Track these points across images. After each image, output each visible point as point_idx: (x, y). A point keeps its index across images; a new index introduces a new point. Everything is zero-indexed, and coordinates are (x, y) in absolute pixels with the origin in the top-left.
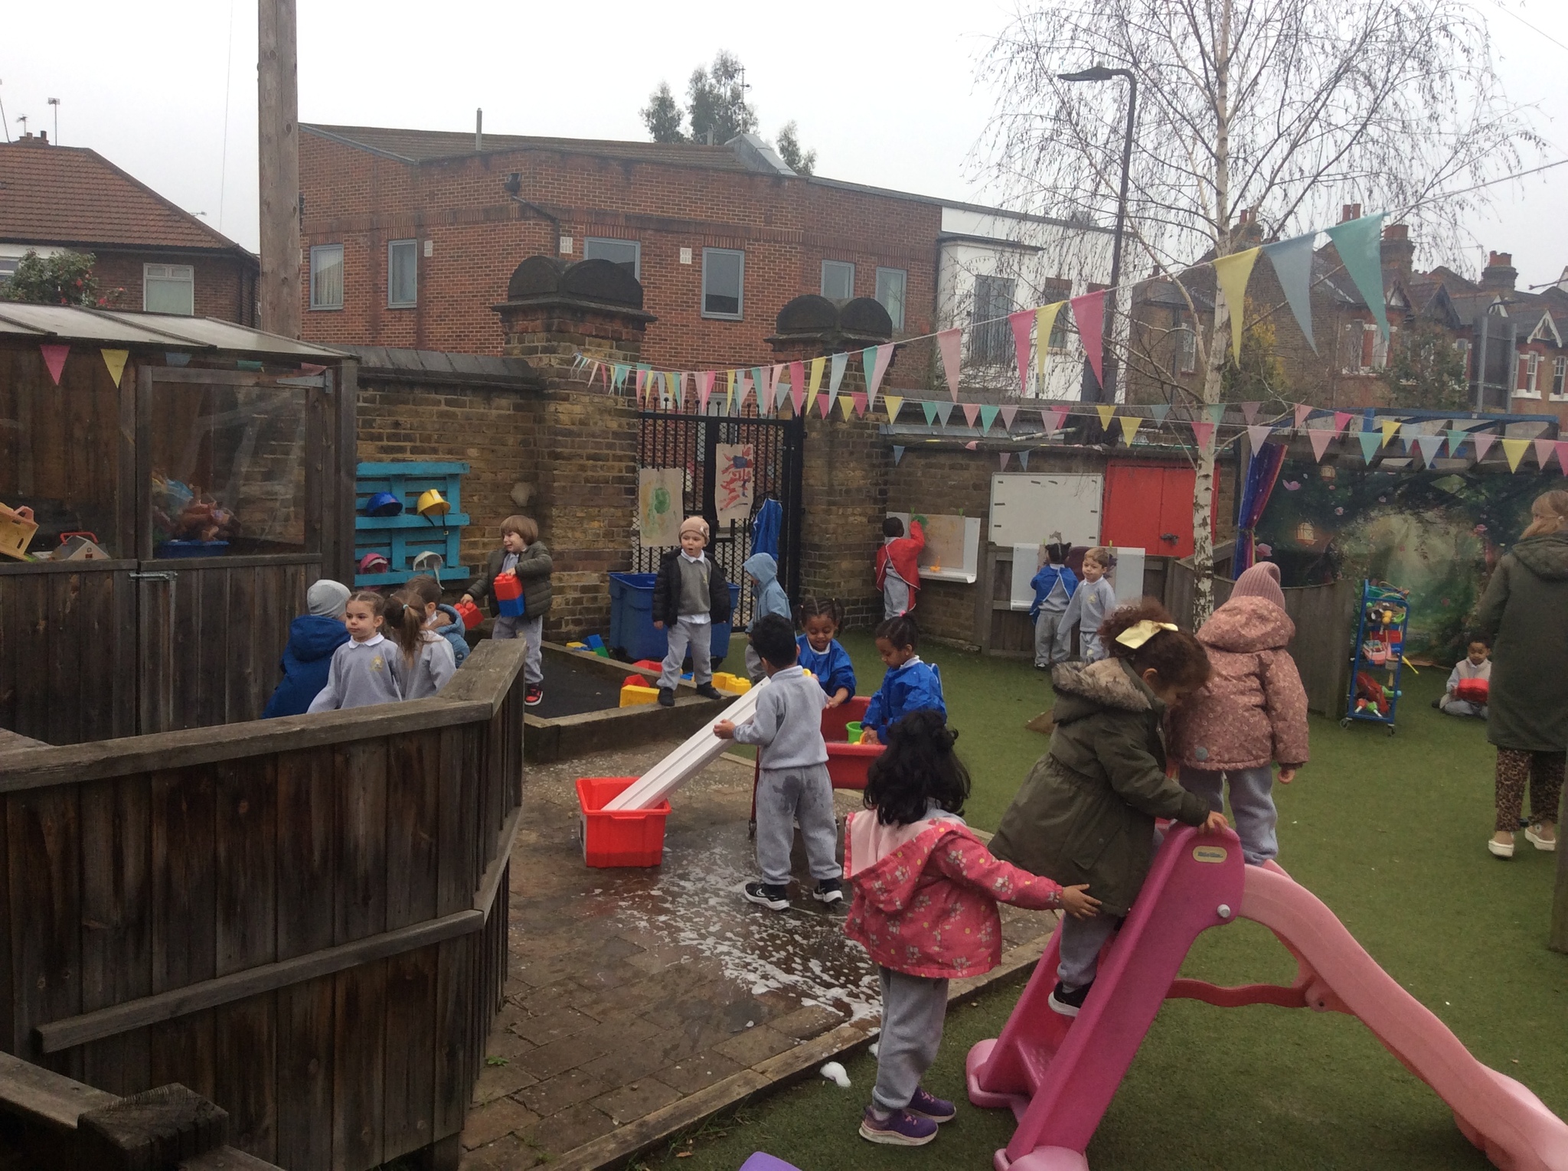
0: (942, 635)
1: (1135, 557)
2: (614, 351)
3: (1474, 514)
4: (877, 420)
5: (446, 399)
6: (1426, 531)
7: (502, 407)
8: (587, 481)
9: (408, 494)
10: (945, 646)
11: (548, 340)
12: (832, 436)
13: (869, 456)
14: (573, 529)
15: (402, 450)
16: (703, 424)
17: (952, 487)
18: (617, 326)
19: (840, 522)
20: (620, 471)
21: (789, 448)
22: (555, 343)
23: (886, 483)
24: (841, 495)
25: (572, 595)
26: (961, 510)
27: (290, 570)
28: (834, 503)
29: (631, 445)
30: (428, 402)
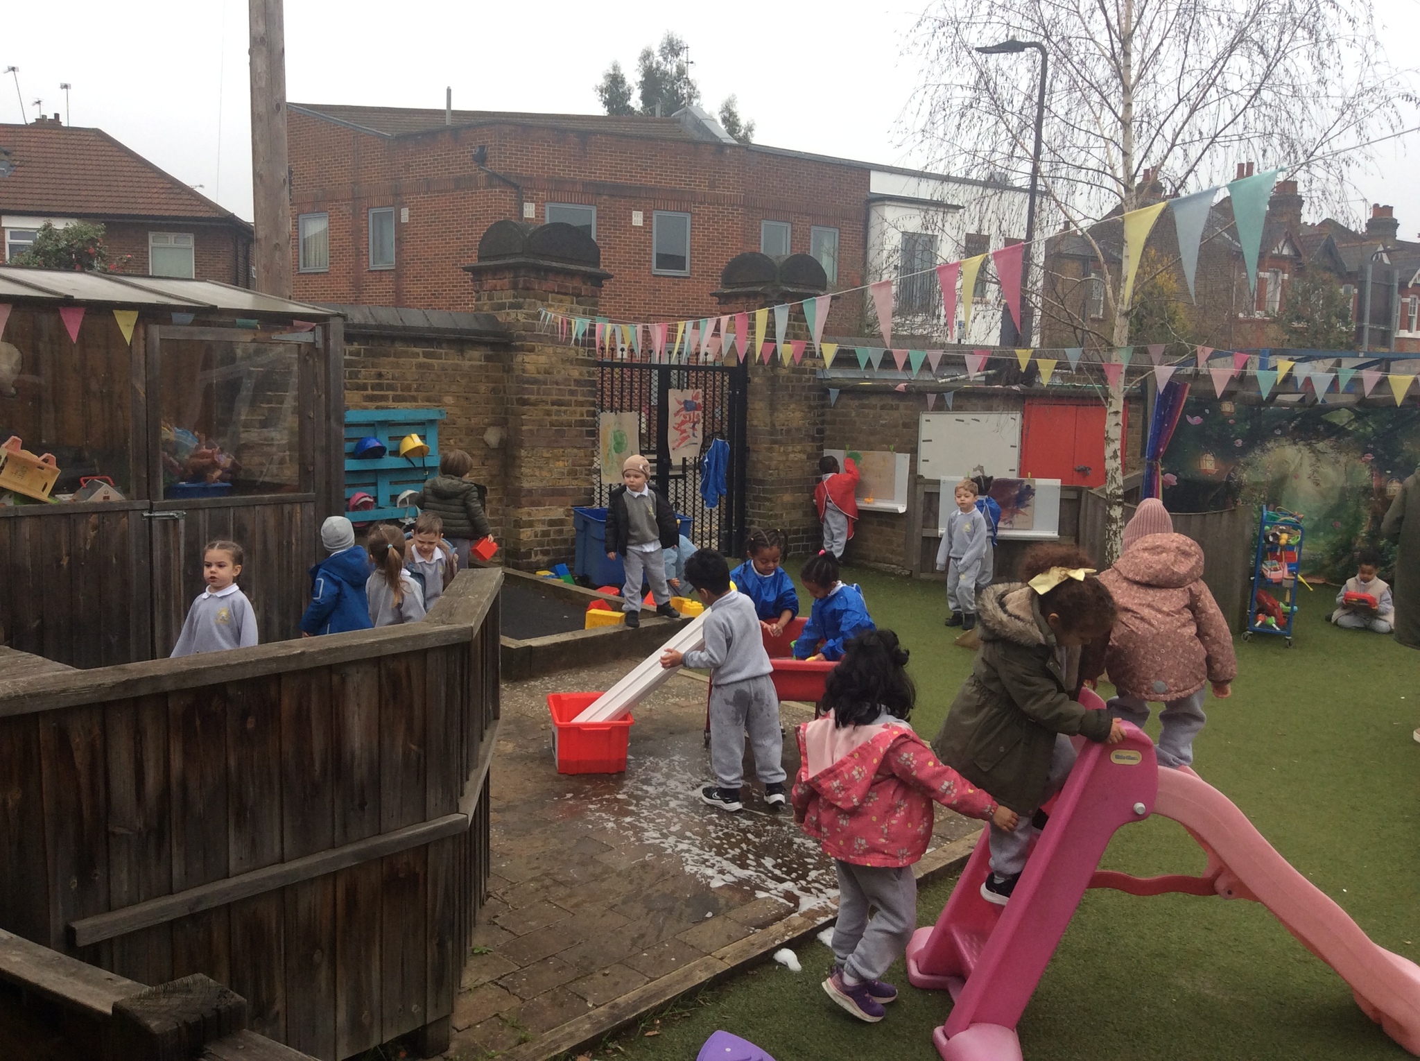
0: (875, 561)
1: (1052, 487)
2: (575, 306)
3: (1363, 445)
4: (814, 365)
5: (423, 352)
6: (1318, 460)
7: (475, 358)
8: (552, 424)
9: (390, 438)
10: (878, 571)
11: (515, 297)
12: (773, 381)
13: (807, 398)
14: (540, 468)
15: (385, 398)
16: (657, 372)
17: (883, 425)
18: (576, 283)
19: (781, 459)
20: (582, 415)
21: (734, 392)
22: (521, 300)
23: (823, 422)
24: (782, 434)
25: (540, 528)
26: (892, 447)
27: (287, 508)
28: (775, 442)
29: (591, 391)
30: (405, 354)
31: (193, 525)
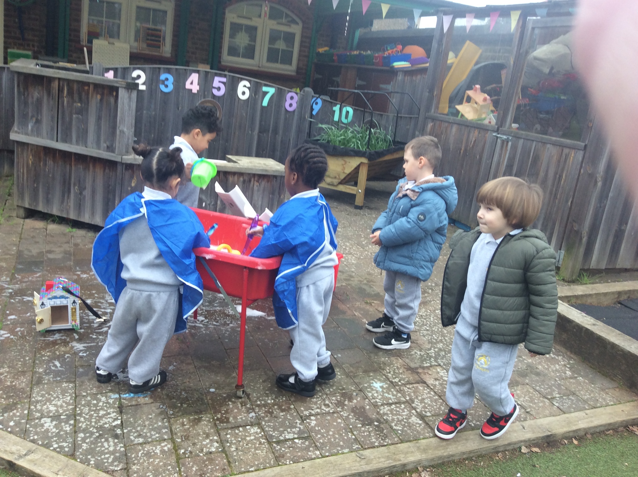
27: (566, 151)
31: (514, 148)
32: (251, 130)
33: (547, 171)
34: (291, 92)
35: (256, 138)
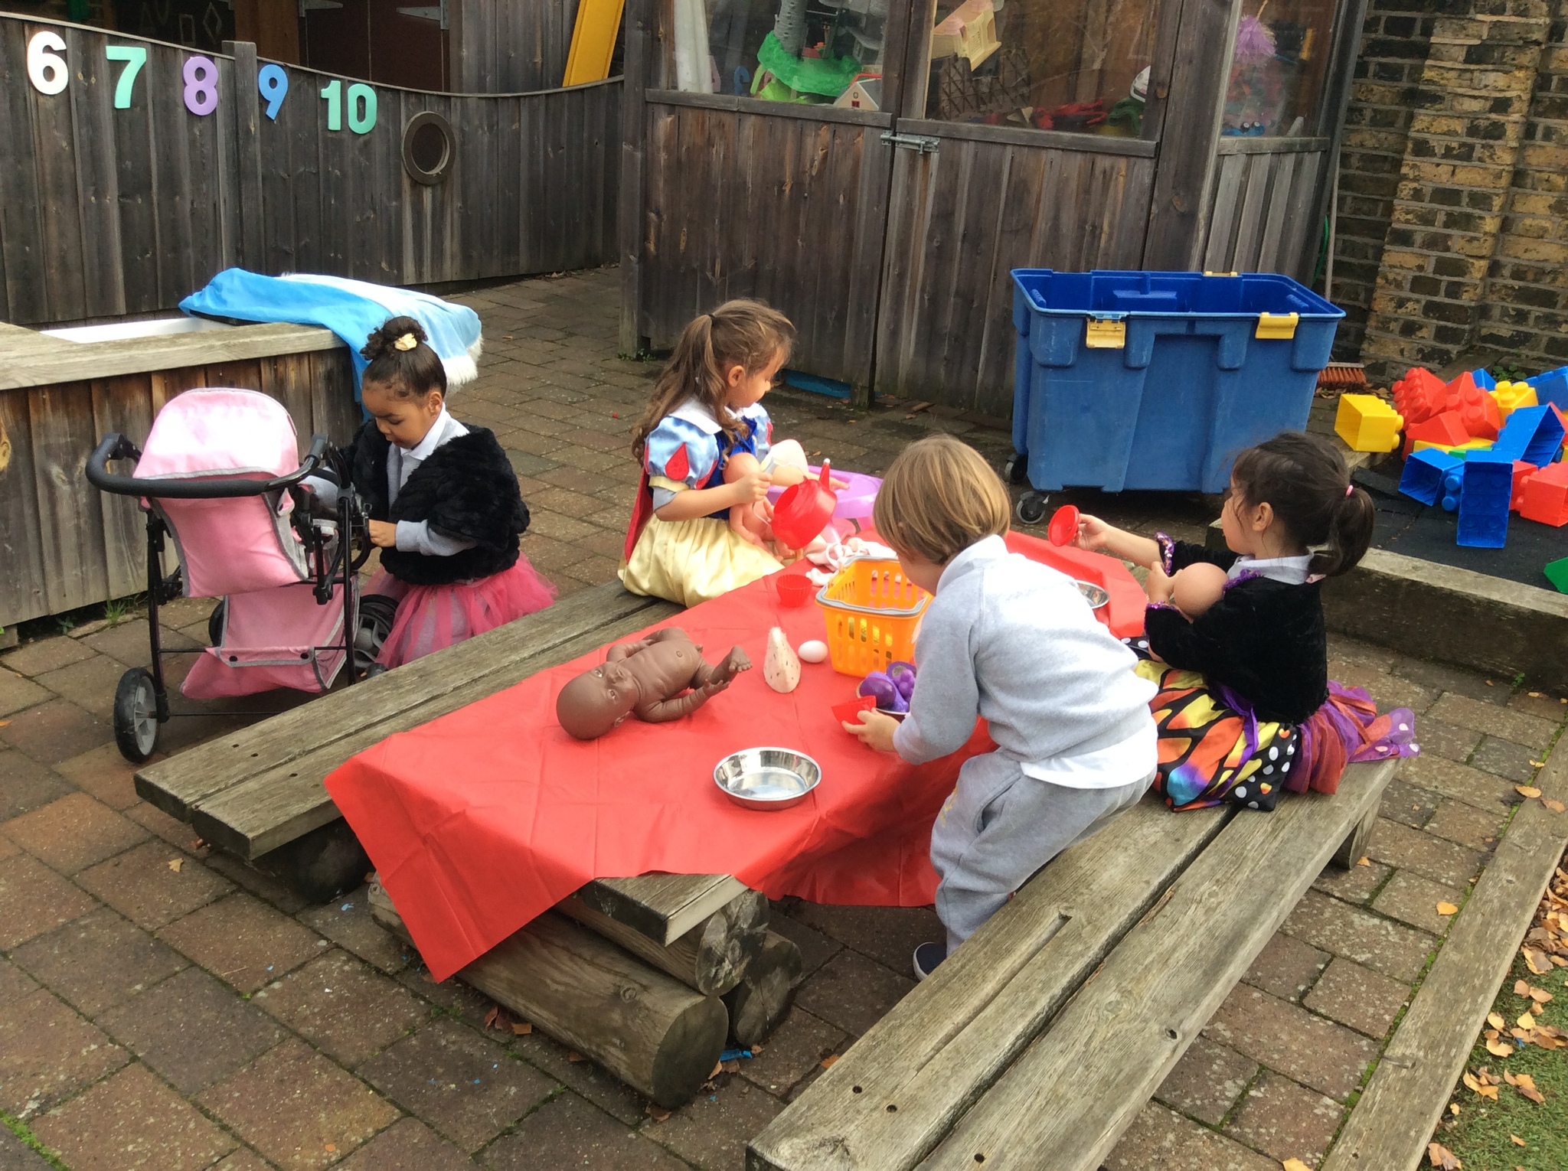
27: (1103, 162)
31: (950, 166)
32: (96, 194)
33: (1056, 218)
34: (193, 54)
35: (115, 213)
